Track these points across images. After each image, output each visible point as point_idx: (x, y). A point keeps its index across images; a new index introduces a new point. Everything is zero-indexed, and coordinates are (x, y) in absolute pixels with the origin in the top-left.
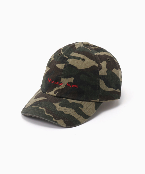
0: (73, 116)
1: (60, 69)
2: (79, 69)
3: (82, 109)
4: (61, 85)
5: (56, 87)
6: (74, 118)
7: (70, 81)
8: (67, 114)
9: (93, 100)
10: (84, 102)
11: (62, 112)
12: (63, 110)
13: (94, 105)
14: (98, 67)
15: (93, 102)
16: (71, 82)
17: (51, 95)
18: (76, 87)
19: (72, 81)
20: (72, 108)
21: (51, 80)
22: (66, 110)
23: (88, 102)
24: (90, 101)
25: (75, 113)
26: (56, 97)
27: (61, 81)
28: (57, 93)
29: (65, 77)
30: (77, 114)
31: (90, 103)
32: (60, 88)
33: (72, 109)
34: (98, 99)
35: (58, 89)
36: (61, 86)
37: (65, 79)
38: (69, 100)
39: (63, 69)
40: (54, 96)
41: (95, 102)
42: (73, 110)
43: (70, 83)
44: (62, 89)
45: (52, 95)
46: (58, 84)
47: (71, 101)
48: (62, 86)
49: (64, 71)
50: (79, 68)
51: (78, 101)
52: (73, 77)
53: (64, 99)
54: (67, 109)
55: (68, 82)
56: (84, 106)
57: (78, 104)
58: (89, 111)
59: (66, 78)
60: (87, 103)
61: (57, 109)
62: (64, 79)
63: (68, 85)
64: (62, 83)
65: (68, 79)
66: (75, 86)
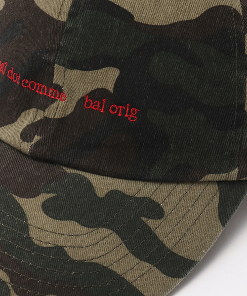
0: (114, 268)
1: (49, 18)
2: (146, 25)
3: (160, 228)
4: (53, 101)
5: (30, 108)
6: (120, 281)
7: (99, 86)
8: (82, 263)
9: (209, 177)
10: (166, 188)
11: (59, 250)
12: (61, 242)
13: (216, 201)
14: (240, 11)
15: (209, 182)
16: (103, 91)
17: (9, 145)
18: (131, 115)
19: (110, 87)
20: (109, 227)
21: (9, 68)
22: (79, 241)
23: (186, 187)
24: (194, 181)
25: (124, 250)
26: (33, 156)
27: (57, 79)
28: (37, 138)
29: (73, 65)
30: (131, 257)
31: (197, 189)
32: (51, 116)
33: (105, 231)
34: (236, 171)
35: (38, 118)
36: (55, 105)
37: (76, 72)
38: (94, 179)
39: (63, 18)
40: (19, 151)
41: (219, 183)
42: (115, 239)
43: (98, 95)
44: (62, 121)
45: (12, 144)
46: (43, 91)
47: (102, 185)
48: (62, 104)
49: (70, 31)
50: (144, 21)
51: (140, 184)
52: (114, 66)
53: (69, 171)
54: (85, 229)
55: (90, 89)
56: (167, 210)
57: (137, 199)
58: (189, 235)
59: (82, 69)
60: (181, 188)
61: (33, 233)
62: (69, 71)
63: (88, 104)
64: (59, 89)
65: (89, 73)
66: (124, 112)
